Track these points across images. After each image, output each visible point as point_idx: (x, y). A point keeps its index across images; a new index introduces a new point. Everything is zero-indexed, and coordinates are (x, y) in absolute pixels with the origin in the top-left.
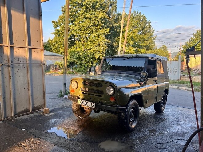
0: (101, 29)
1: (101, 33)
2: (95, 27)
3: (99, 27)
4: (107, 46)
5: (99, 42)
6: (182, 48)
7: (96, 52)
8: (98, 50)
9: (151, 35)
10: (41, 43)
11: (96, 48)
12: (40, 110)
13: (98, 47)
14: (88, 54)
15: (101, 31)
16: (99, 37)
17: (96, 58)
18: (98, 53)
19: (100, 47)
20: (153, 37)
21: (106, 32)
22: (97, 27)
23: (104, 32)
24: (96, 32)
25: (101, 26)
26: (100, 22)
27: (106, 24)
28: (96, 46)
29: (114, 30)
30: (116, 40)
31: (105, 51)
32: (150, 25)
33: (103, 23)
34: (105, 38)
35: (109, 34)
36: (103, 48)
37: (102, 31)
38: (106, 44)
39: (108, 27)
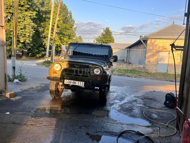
0: (26, 11)
1: (27, 15)
2: (20, 7)
3: (24, 8)
4: (34, 30)
5: (25, 25)
6: (95, 41)
7: (21, 35)
8: (23, 33)
9: (72, 26)
10: (2, 19)
11: (22, 30)
12: (3, 95)
13: (23, 30)
14: (11, 36)
15: (26, 13)
16: (24, 20)
17: (21, 41)
18: (24, 37)
19: (26, 30)
20: (74, 27)
21: (32, 15)
22: (22, 8)
23: (30, 15)
24: (21, 13)
25: (27, 8)
26: (26, 3)
27: (32, 7)
28: (21, 29)
29: (40, 15)
30: (42, 25)
31: (31, 35)
32: (71, 16)
33: (29, 5)
34: (32, 22)
35: (35, 18)
36: (30, 32)
37: (28, 13)
38: (32, 28)
39: (34, 10)
